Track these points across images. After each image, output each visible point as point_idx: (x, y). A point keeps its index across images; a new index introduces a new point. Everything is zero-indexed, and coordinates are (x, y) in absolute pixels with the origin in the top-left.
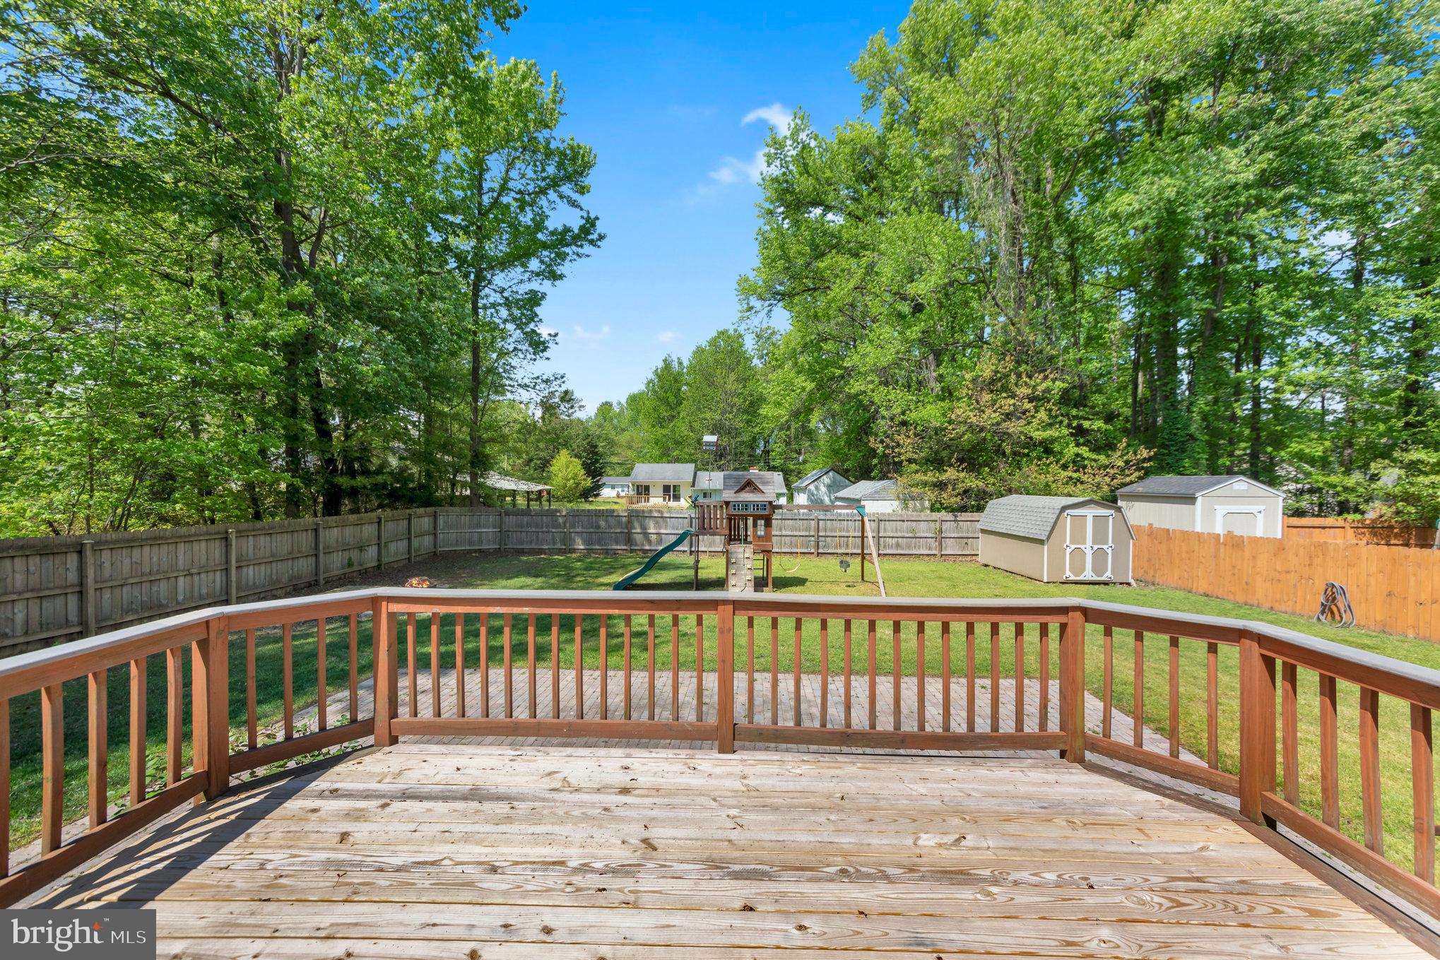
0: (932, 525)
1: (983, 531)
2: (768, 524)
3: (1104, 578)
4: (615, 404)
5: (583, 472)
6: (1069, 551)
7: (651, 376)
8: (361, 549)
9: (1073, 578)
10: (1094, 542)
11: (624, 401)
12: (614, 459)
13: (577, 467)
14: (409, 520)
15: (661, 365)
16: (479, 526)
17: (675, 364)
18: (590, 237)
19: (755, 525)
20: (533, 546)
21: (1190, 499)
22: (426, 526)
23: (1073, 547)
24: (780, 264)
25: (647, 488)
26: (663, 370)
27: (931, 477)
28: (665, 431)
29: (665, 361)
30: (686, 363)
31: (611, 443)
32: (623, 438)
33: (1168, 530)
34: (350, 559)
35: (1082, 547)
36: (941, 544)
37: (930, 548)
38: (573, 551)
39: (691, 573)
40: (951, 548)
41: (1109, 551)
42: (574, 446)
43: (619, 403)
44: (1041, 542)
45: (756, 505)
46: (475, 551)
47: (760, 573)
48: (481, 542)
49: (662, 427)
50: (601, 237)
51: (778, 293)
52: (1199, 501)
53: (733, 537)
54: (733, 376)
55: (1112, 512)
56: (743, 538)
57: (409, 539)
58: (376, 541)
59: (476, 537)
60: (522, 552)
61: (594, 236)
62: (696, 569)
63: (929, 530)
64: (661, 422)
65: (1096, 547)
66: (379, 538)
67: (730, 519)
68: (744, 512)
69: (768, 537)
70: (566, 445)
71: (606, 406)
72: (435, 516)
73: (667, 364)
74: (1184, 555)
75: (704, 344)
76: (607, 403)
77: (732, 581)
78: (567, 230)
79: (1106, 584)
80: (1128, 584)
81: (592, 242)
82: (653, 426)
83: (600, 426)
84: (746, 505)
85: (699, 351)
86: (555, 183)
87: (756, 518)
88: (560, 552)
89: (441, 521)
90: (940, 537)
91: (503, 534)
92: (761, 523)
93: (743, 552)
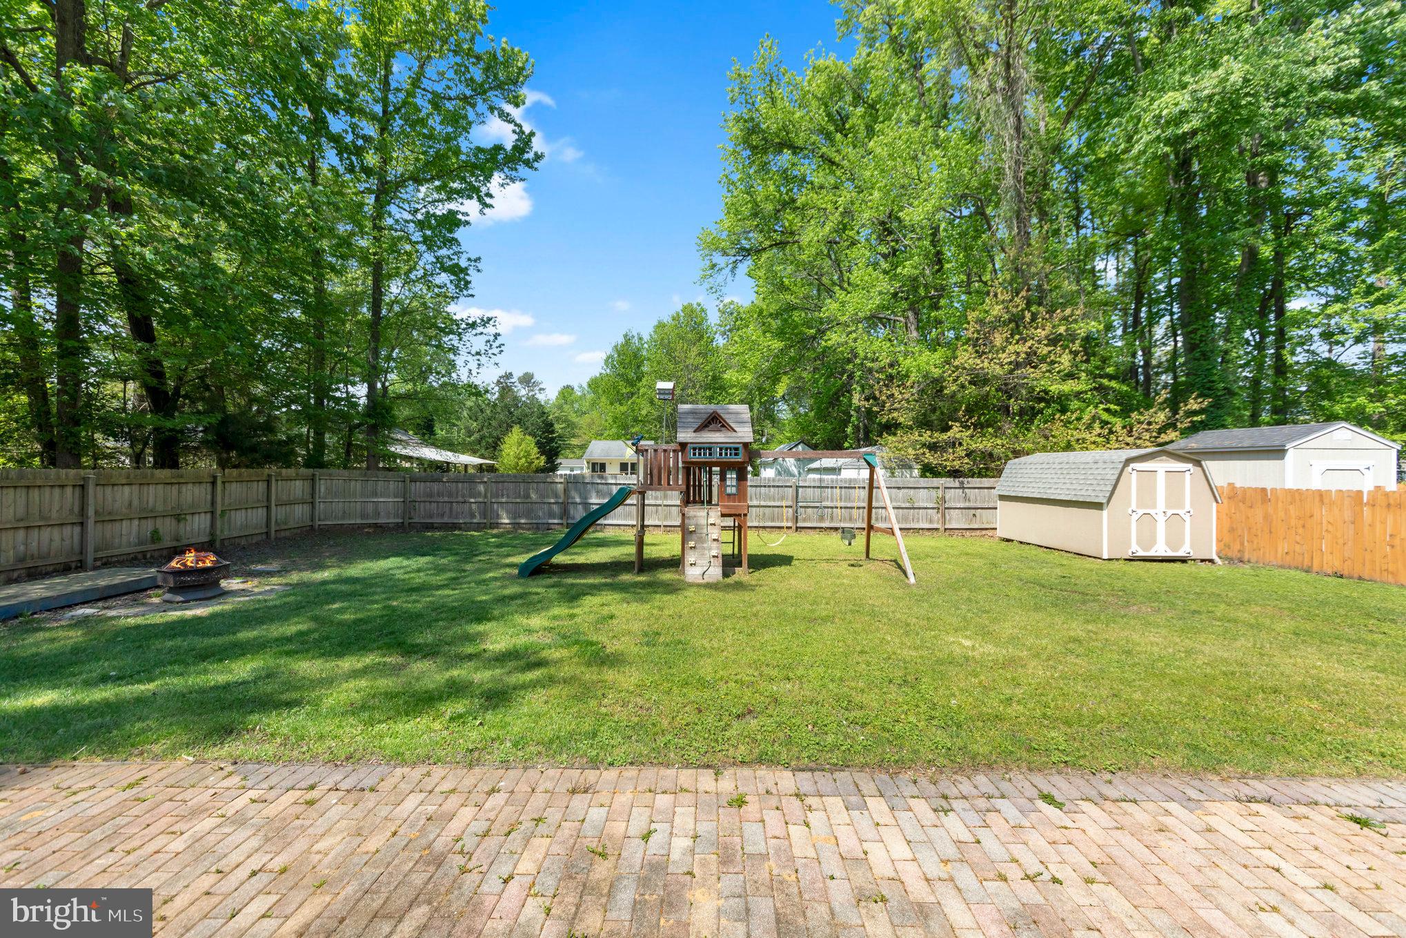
0: (933, 492)
1: (1002, 498)
2: (742, 477)
3: (1181, 553)
4: (576, 388)
5: (536, 450)
6: (1134, 517)
7: (609, 351)
8: (179, 518)
9: (1141, 553)
10: (1168, 506)
11: (585, 385)
12: (574, 442)
13: (530, 444)
14: (268, 482)
15: (621, 340)
16: (375, 494)
17: (636, 340)
18: (526, 156)
19: (723, 478)
20: (446, 520)
21: (1278, 453)
22: (299, 493)
23: (1141, 512)
24: (746, 210)
25: (603, 467)
26: (623, 346)
27: (927, 437)
28: (624, 408)
29: (625, 336)
30: (646, 338)
31: (571, 425)
32: (583, 421)
33: (1264, 490)
34: (155, 532)
35: (1152, 512)
36: (944, 516)
37: (931, 521)
38: (497, 525)
39: (632, 550)
40: (956, 520)
41: (1187, 518)
42: (528, 424)
43: (581, 387)
44: (1098, 506)
45: (724, 448)
46: (369, 526)
47: (728, 550)
48: (377, 514)
49: (621, 404)
50: (538, 157)
51: (743, 249)
52: (1290, 455)
53: (693, 496)
54: (694, 351)
55: (1190, 466)
56: (706, 498)
57: (268, 508)
58: (208, 508)
59: (370, 508)
60: (430, 527)
61: (530, 156)
62: (640, 544)
63: (929, 499)
64: (620, 399)
65: (1170, 512)
66: (213, 503)
67: (687, 470)
68: (707, 459)
69: (741, 494)
70: (520, 422)
71: (566, 392)
72: (313, 479)
73: (628, 339)
74: (1293, 522)
75: (666, 319)
76: (568, 387)
77: (690, 558)
78: (498, 148)
79: (1183, 561)
80: (1211, 561)
81: (528, 163)
82: (612, 404)
83: (560, 407)
84: (709, 448)
85: (661, 326)
86: (481, 90)
87: (725, 467)
88: (479, 527)
89: (322, 487)
90: (942, 507)
91: (409, 505)
92: (731, 476)
93: (708, 519)
